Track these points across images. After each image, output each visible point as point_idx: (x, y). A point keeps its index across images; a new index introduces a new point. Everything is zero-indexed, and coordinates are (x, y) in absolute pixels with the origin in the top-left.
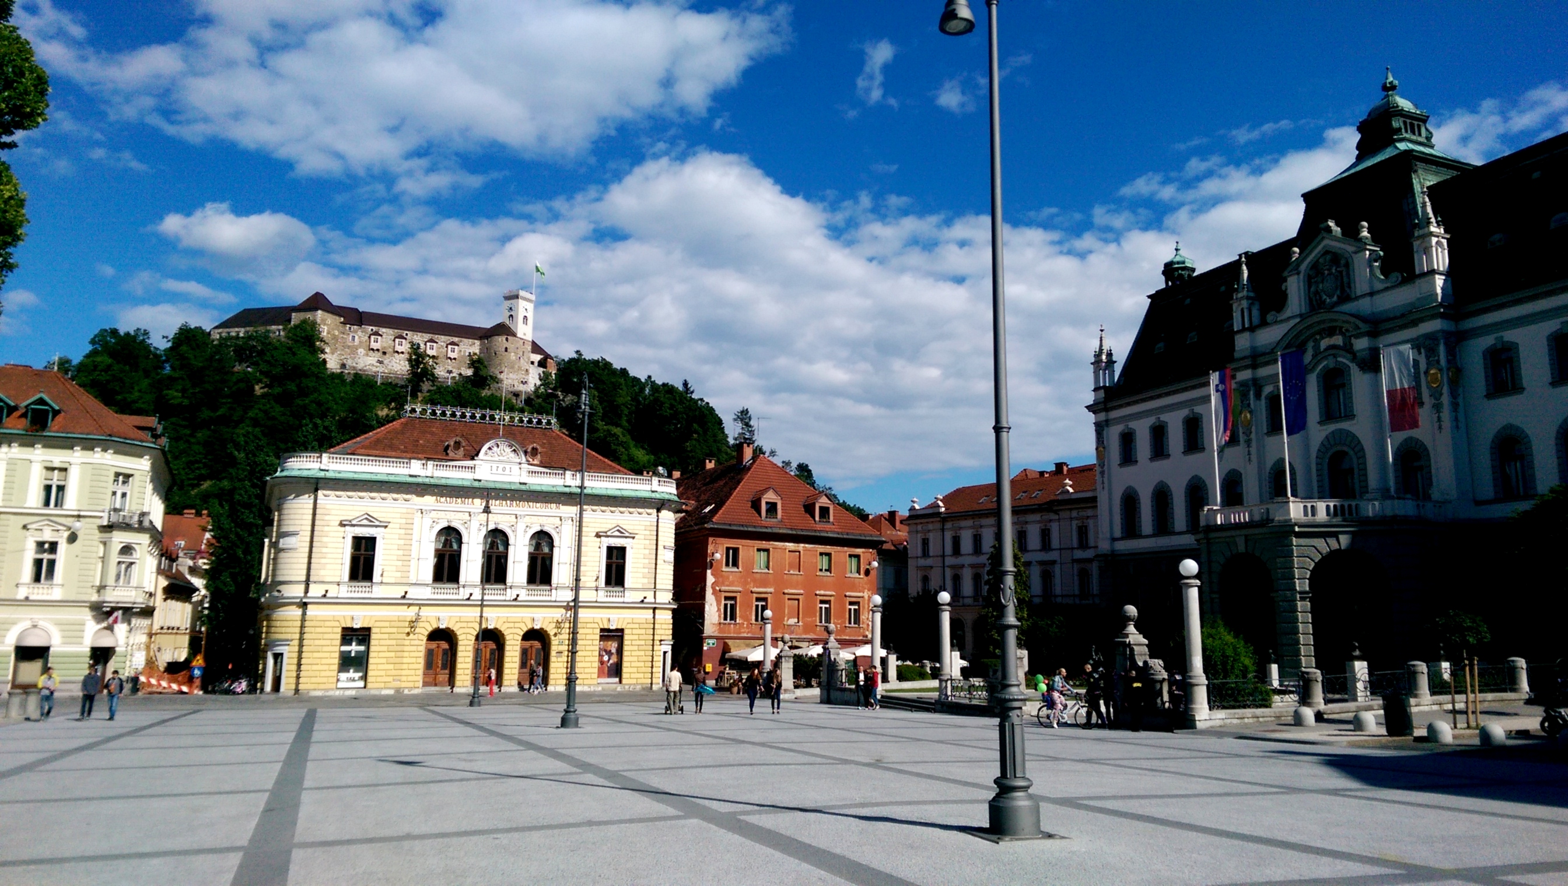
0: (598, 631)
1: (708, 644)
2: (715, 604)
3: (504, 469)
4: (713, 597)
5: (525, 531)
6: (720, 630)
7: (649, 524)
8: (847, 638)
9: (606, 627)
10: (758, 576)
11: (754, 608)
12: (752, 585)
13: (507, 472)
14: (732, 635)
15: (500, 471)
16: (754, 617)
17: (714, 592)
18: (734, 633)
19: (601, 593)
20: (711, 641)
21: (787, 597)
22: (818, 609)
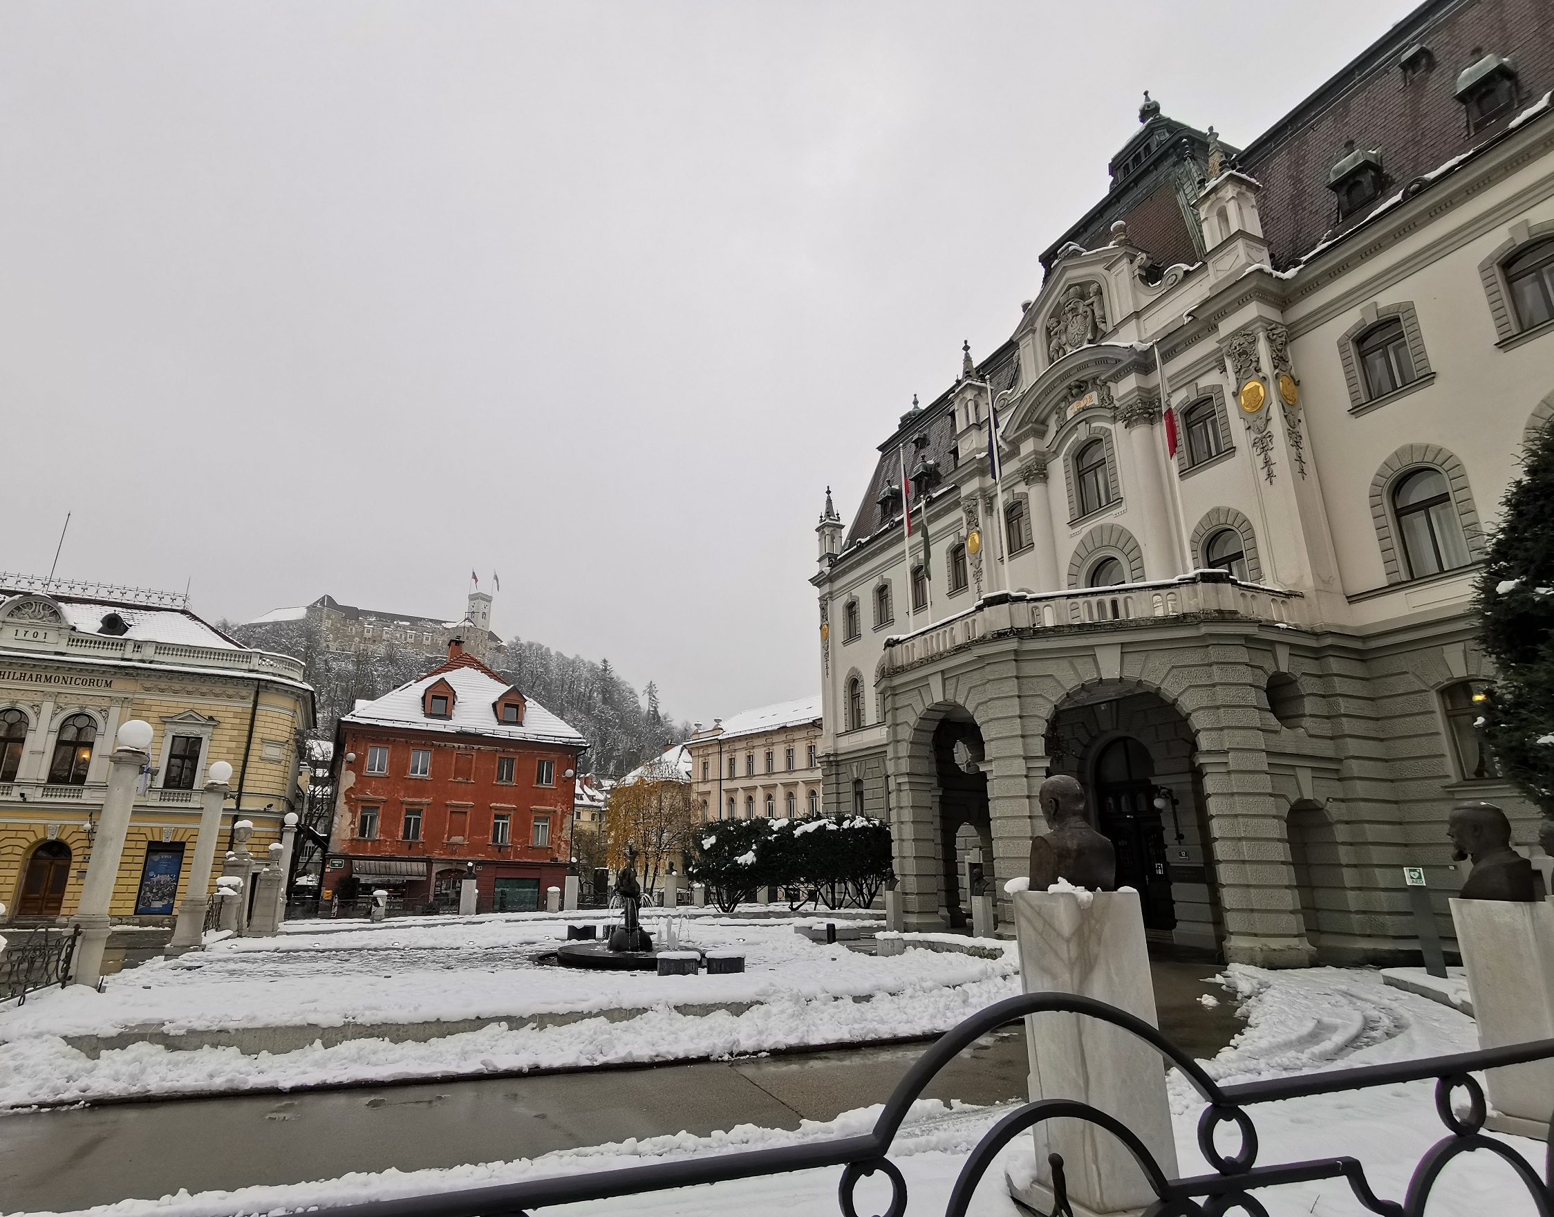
0: (145, 845)
1: (333, 865)
2: (349, 816)
3: (36, 635)
4: (346, 807)
5: (55, 714)
6: (353, 848)
7: (240, 710)
8: (530, 860)
9: (157, 839)
10: (412, 783)
11: (403, 822)
12: (402, 793)
13: (41, 637)
14: (368, 855)
15: (30, 636)
16: (401, 834)
17: (349, 801)
18: (371, 852)
19: (157, 796)
20: (336, 862)
21: (450, 810)
22: (492, 824)
